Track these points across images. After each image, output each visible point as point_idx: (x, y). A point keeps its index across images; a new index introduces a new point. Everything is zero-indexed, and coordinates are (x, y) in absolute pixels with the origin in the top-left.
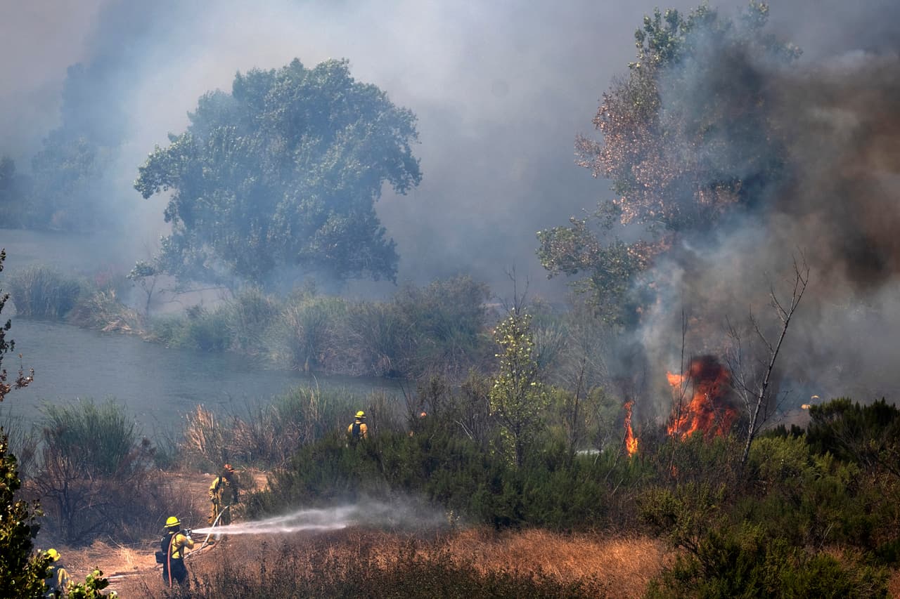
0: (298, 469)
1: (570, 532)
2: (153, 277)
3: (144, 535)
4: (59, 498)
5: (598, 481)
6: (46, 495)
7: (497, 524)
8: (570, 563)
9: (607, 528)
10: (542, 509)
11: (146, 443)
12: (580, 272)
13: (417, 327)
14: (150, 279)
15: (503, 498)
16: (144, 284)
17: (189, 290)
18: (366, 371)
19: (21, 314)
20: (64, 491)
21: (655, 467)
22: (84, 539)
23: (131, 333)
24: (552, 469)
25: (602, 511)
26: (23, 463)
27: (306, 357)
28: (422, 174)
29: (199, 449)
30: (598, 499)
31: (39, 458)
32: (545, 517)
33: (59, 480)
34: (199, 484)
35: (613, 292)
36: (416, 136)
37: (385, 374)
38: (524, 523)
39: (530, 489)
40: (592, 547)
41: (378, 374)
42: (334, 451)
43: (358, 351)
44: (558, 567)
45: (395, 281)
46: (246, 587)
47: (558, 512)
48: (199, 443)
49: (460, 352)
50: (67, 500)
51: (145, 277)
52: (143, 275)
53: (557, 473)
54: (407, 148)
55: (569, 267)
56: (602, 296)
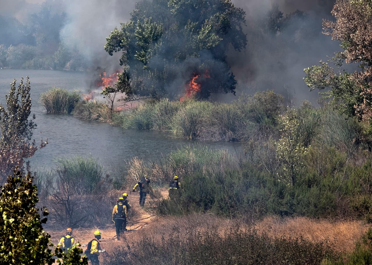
0: (184, 188)
1: (318, 218)
2: (114, 93)
3: (107, 222)
4: (65, 204)
5: (333, 192)
6: (59, 203)
7: (281, 214)
8: (318, 233)
9: (337, 216)
10: (304, 206)
11: (108, 176)
12: (326, 88)
13: (245, 116)
14: (112, 94)
15: (284, 201)
16: (109, 97)
17: (132, 99)
18: (221, 139)
19: (49, 112)
20: (67, 201)
21: (361, 185)
22: (78, 224)
23: (104, 121)
24: (309, 187)
25: (335, 207)
26: (47, 187)
27: (190, 132)
28: (247, 41)
29: (136, 179)
30: (332, 201)
31: (55, 185)
32: (306, 211)
33: (65, 195)
34: (136, 196)
35: (342, 98)
36: (244, 22)
37: (230, 140)
38: (295, 214)
39: (298, 196)
40: (329, 226)
41: (227, 140)
42: (201, 179)
43: (216, 129)
44: (312, 236)
45: (235, 93)
46: (155, 248)
47: (312, 208)
48: (135, 176)
49: (267, 128)
50: (69, 205)
51: (111, 94)
52: (109, 92)
53: (312, 188)
54: (240, 28)
55: (320, 85)
56: (337, 100)
